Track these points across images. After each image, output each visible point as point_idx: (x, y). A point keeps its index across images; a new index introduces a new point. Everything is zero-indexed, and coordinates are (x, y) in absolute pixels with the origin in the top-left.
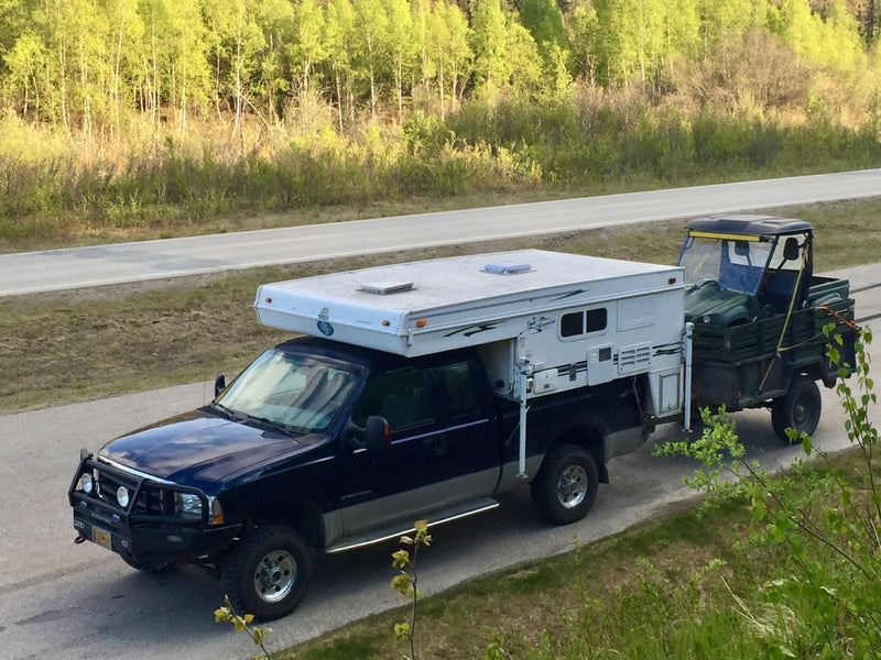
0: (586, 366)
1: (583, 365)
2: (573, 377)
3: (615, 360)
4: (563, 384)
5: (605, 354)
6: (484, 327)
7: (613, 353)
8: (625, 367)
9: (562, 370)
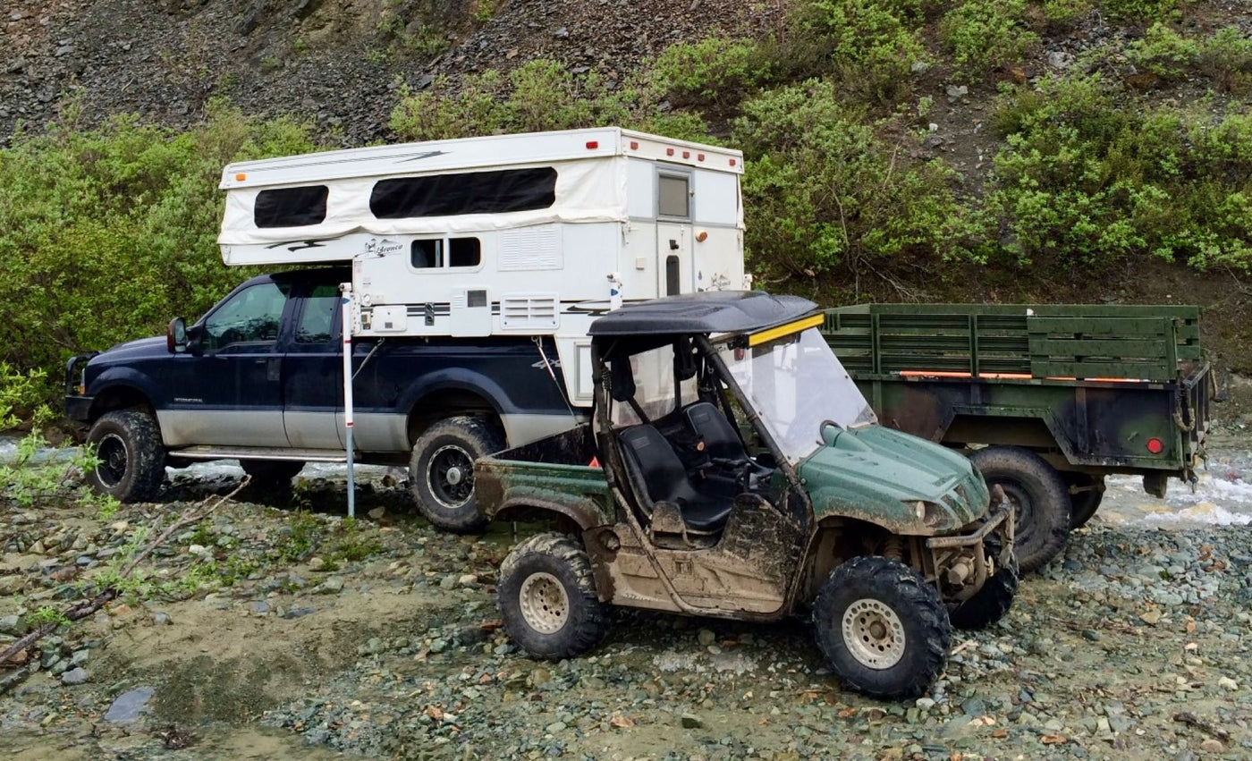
0: (448, 309)
1: (444, 308)
2: (430, 321)
3: (494, 309)
4: (416, 327)
5: (476, 298)
6: (311, 243)
7: (490, 299)
8: (512, 322)
9: (413, 308)
